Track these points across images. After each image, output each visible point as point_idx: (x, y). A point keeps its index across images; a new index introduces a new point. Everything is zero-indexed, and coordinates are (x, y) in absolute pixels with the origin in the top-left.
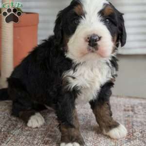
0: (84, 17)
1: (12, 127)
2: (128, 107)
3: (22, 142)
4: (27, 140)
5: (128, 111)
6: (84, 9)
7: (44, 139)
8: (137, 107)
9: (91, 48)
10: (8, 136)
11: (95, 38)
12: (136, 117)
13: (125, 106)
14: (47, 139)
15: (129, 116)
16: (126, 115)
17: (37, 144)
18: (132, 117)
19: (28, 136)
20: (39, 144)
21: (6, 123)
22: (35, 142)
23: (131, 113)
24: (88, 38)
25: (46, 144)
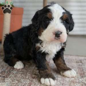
0: (53, 20)
1: (11, 69)
2: (78, 61)
3: (19, 77)
4: (22, 76)
5: (79, 62)
6: (53, 16)
7: (32, 76)
8: (83, 61)
9: (57, 38)
10: (10, 74)
11: (59, 33)
12: (84, 66)
13: (76, 60)
14: (34, 76)
15: (79, 65)
16: (78, 65)
17: (28, 78)
18: (82, 65)
19: (22, 74)
20: (29, 78)
21: (7, 67)
22: (27, 77)
23: (80, 64)
24: (55, 33)
25: (34, 78)
